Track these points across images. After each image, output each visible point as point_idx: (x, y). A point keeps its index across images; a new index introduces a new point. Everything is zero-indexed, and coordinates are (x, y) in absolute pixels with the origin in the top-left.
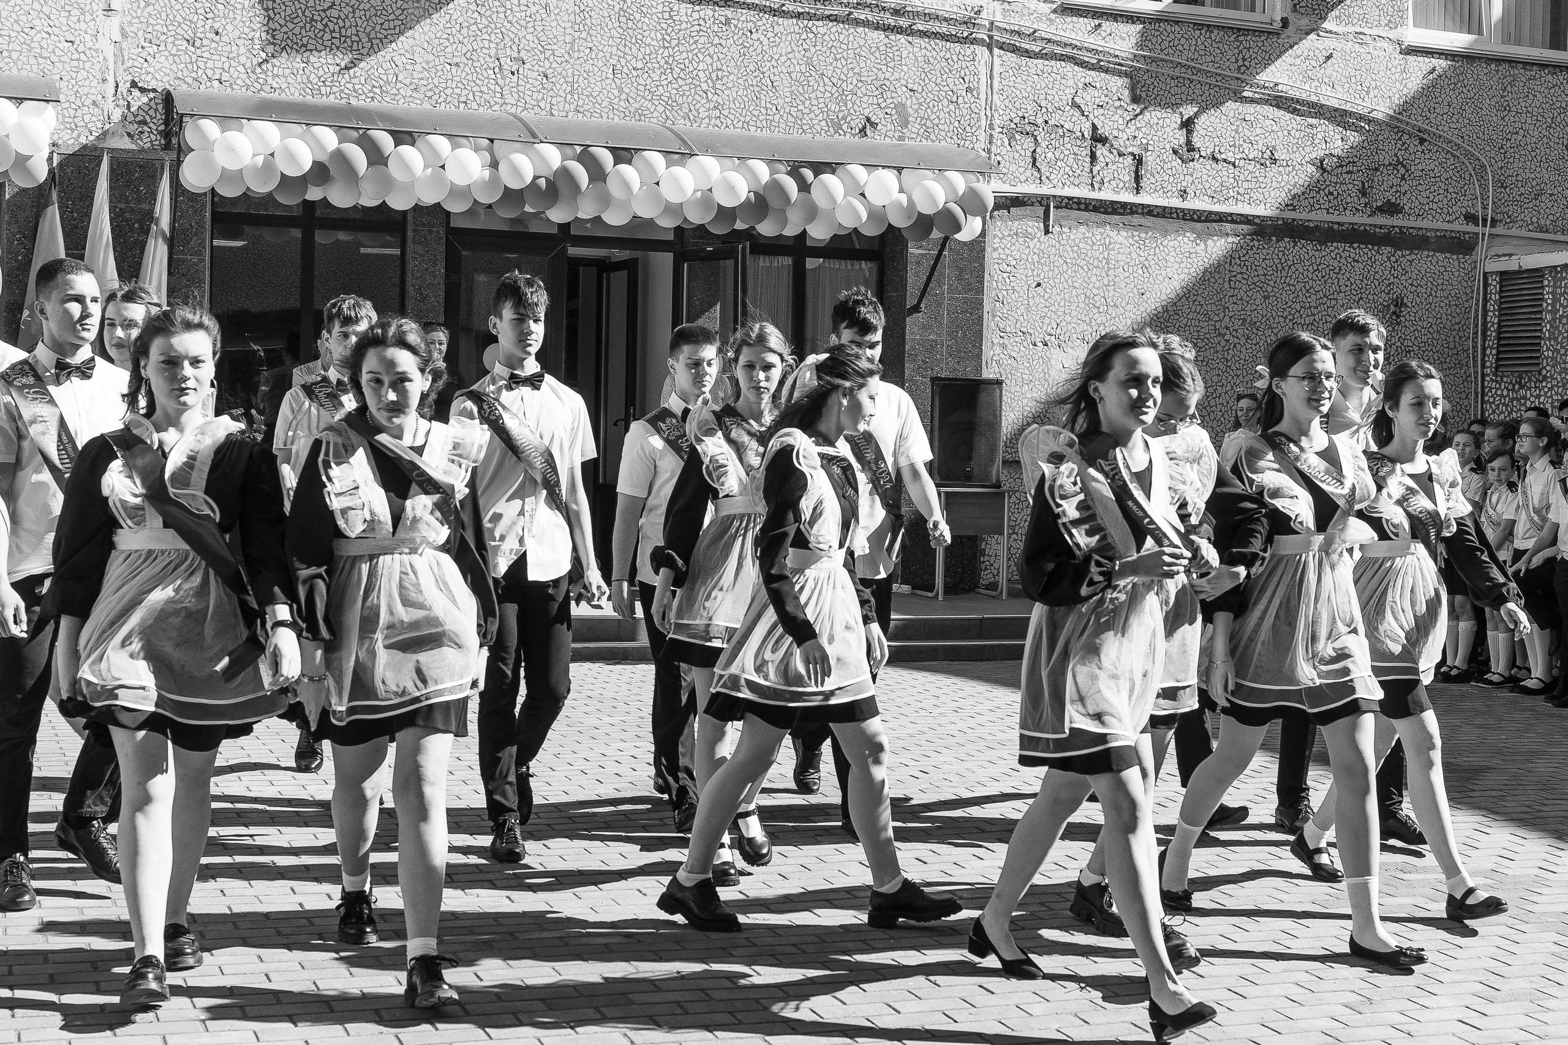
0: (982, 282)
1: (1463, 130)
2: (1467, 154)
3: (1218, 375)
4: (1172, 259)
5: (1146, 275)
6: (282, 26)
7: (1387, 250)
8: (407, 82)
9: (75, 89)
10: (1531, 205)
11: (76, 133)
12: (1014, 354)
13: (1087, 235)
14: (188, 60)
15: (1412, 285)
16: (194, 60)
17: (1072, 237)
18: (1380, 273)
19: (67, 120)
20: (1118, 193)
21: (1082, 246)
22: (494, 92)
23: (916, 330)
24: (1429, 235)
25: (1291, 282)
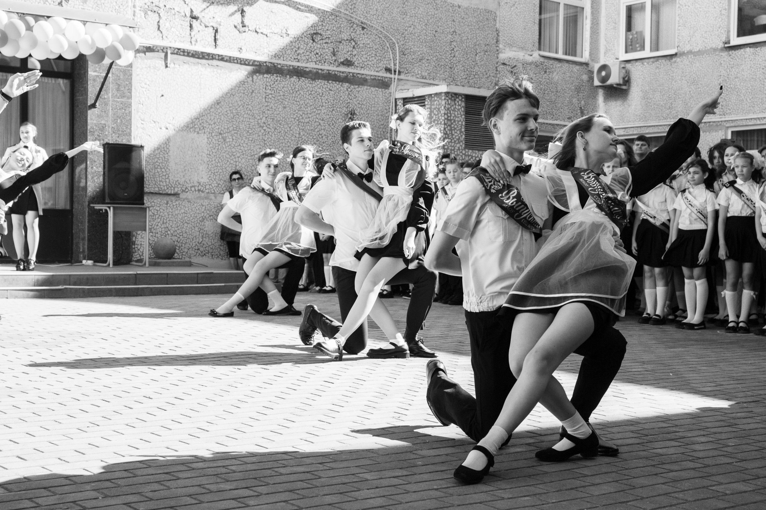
0: (130, 93)
1: (384, 24)
2: (386, 37)
3: (260, 148)
7: (346, 85)
10: (417, 65)
13: (189, 69)
15: (359, 104)
17: (181, 70)
18: (343, 97)
20: (205, 47)
21: (186, 75)
23: (94, 118)
24: (367, 78)
25: (298, 100)
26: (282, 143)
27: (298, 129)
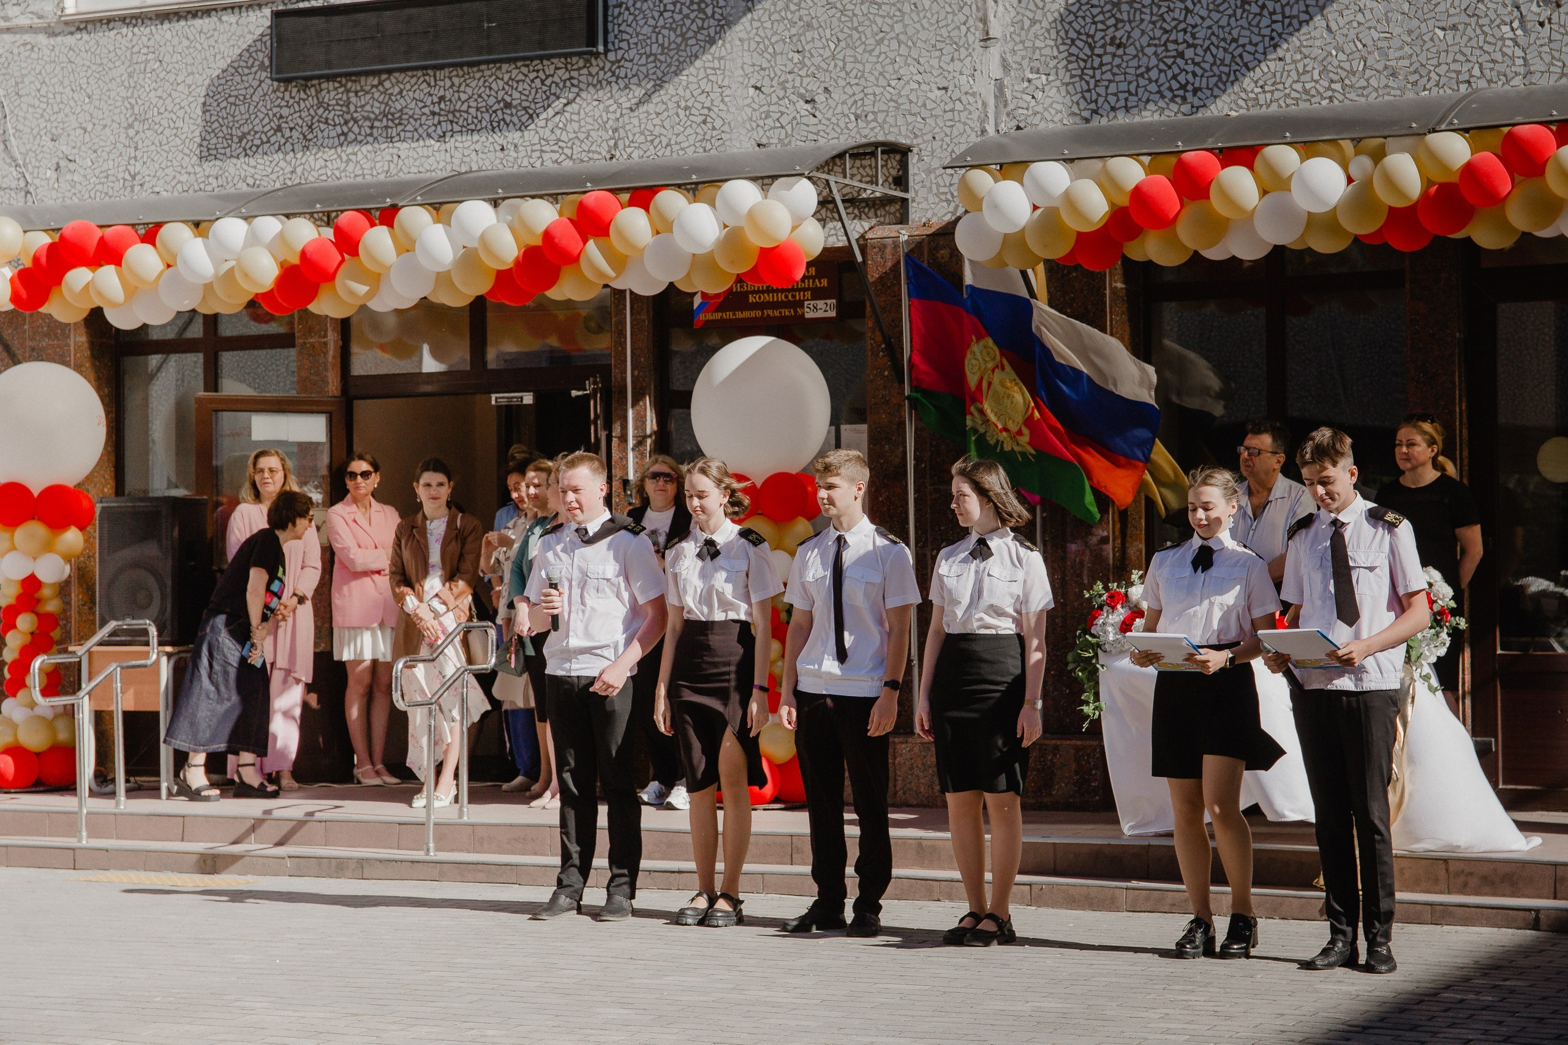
6: (1202, 18)
8: (1380, 67)
9: (949, 150)
11: (953, 205)
14: (1085, 87)
16: (1092, 86)
19: (942, 190)
22: (1513, 58)
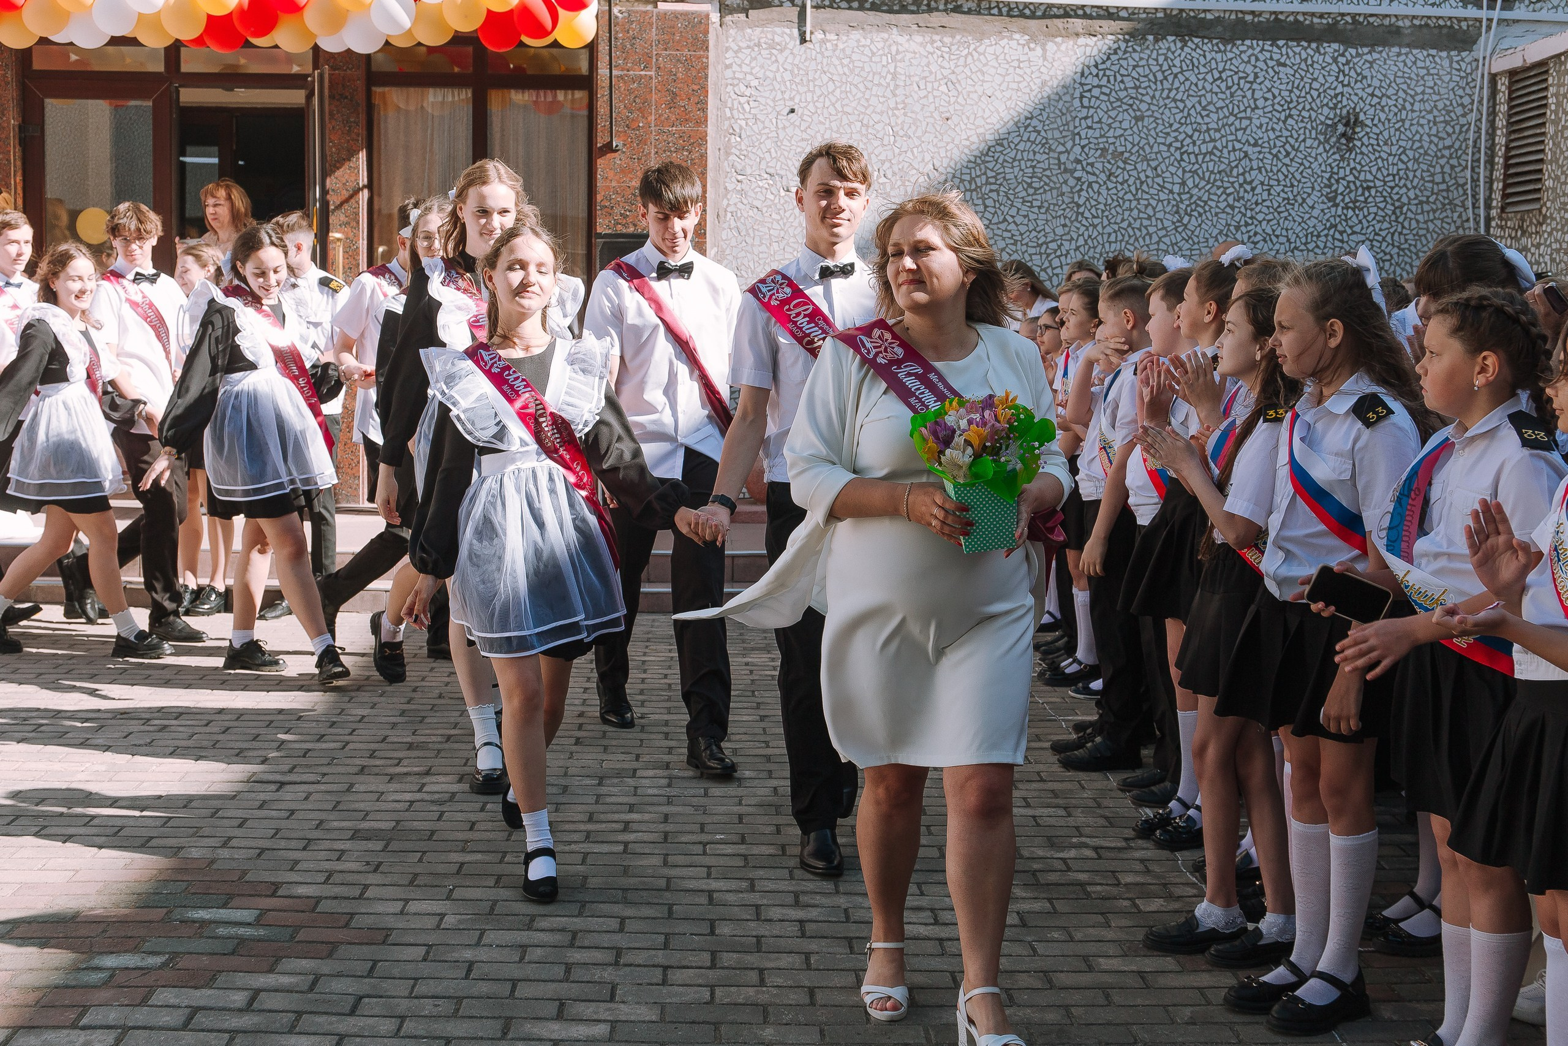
0: (704, 110)
3: (1064, 226)
4: (992, 71)
5: (954, 93)
7: (1332, 47)
12: (756, 203)
13: (863, 42)
15: (1373, 95)
17: (841, 46)
18: (1321, 80)
21: (855, 57)
23: (611, 175)
24: (1400, 23)
25: (1179, 97)
26: (1131, 210)
27: (1180, 172)
